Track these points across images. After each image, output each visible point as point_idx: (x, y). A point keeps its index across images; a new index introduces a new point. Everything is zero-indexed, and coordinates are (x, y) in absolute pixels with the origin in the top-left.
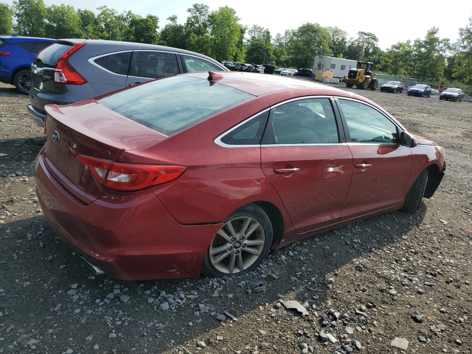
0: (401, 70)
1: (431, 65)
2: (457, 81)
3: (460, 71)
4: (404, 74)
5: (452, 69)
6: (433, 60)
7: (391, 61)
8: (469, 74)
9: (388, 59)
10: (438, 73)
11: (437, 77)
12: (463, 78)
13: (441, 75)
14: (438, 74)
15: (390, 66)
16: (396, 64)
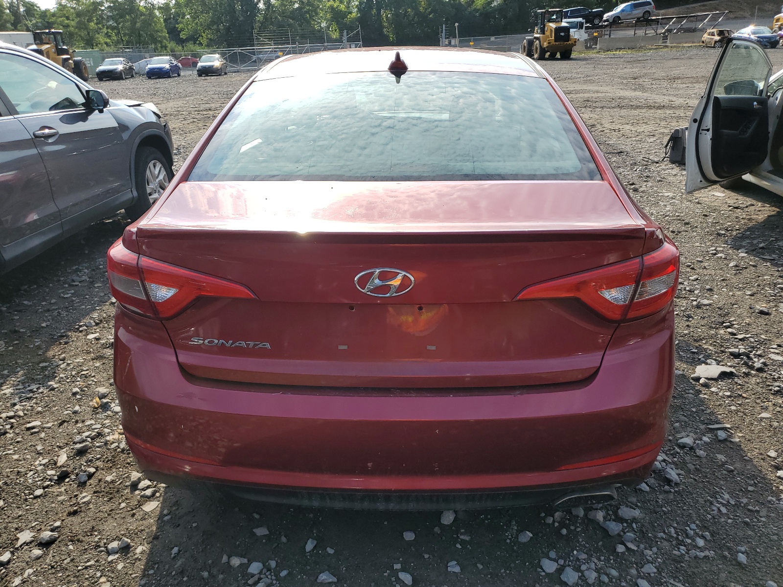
0: (98, 38)
1: (144, 21)
2: (191, 44)
3: (190, 27)
4: (106, 43)
5: (177, 26)
6: (142, 14)
7: (73, 23)
8: (203, 31)
9: (66, 22)
10: (160, 34)
11: (161, 42)
12: (198, 38)
13: (165, 37)
14: (160, 36)
15: (76, 34)
16: (86, 28)
